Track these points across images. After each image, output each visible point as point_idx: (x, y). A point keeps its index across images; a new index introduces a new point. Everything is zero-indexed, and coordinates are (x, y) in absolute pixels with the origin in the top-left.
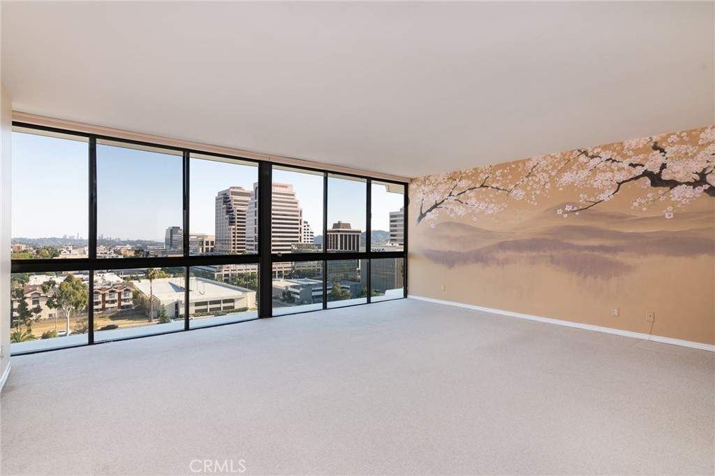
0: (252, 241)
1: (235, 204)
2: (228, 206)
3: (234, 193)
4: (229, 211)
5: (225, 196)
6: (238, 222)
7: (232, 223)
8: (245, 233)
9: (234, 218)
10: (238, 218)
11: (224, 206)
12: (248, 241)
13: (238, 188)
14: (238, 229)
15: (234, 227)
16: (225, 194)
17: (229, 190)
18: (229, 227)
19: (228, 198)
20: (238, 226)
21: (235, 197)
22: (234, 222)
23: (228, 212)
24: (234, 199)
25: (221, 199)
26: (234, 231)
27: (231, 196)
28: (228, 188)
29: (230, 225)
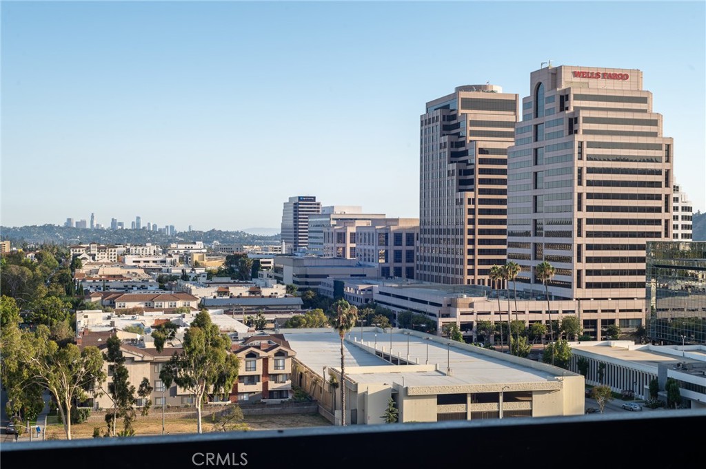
0: (527, 234)
1: (473, 133)
2: (454, 139)
3: (469, 104)
4: (458, 151)
5: (446, 113)
6: (482, 181)
7: (465, 183)
8: (503, 212)
9: (472, 172)
10: (482, 171)
11: (446, 139)
12: (512, 234)
13: (479, 88)
14: (482, 201)
15: (470, 195)
16: (447, 107)
17: (454, 97)
18: (459, 195)
19: (455, 117)
20: (482, 191)
21: (473, 115)
22: (472, 182)
23: (454, 155)
24: (470, 118)
25: (435, 120)
26: (472, 207)
27: (461, 111)
28: (453, 91)
29: (461, 191)
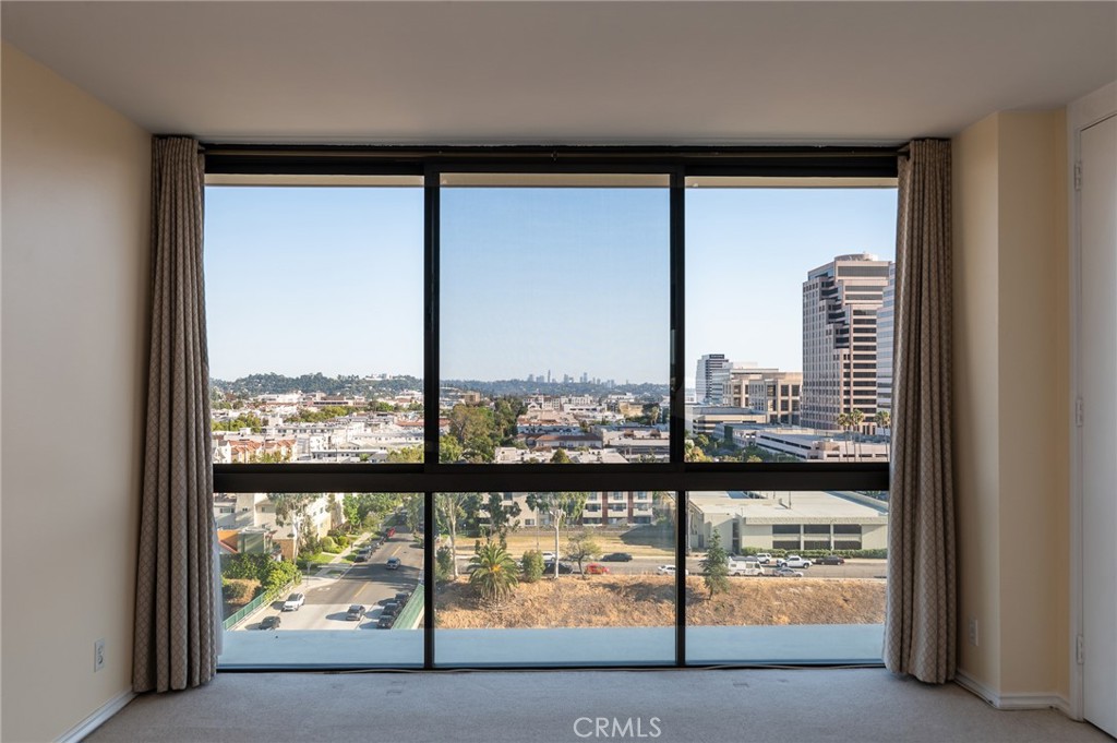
1: (848, 297)
2: (832, 302)
3: (845, 271)
4: (835, 314)
5: (825, 279)
6: (856, 339)
7: (841, 341)
8: (874, 366)
9: (847, 331)
10: (856, 330)
11: (824, 303)
12: (881, 386)
13: (855, 257)
14: (856, 357)
15: (846, 351)
16: (826, 275)
18: (836, 352)
19: (832, 283)
20: (856, 348)
21: (848, 281)
22: (847, 340)
23: (832, 316)
24: (846, 284)
25: (814, 286)
26: (847, 361)
27: (838, 278)
28: (833, 260)
29: (837, 347)
